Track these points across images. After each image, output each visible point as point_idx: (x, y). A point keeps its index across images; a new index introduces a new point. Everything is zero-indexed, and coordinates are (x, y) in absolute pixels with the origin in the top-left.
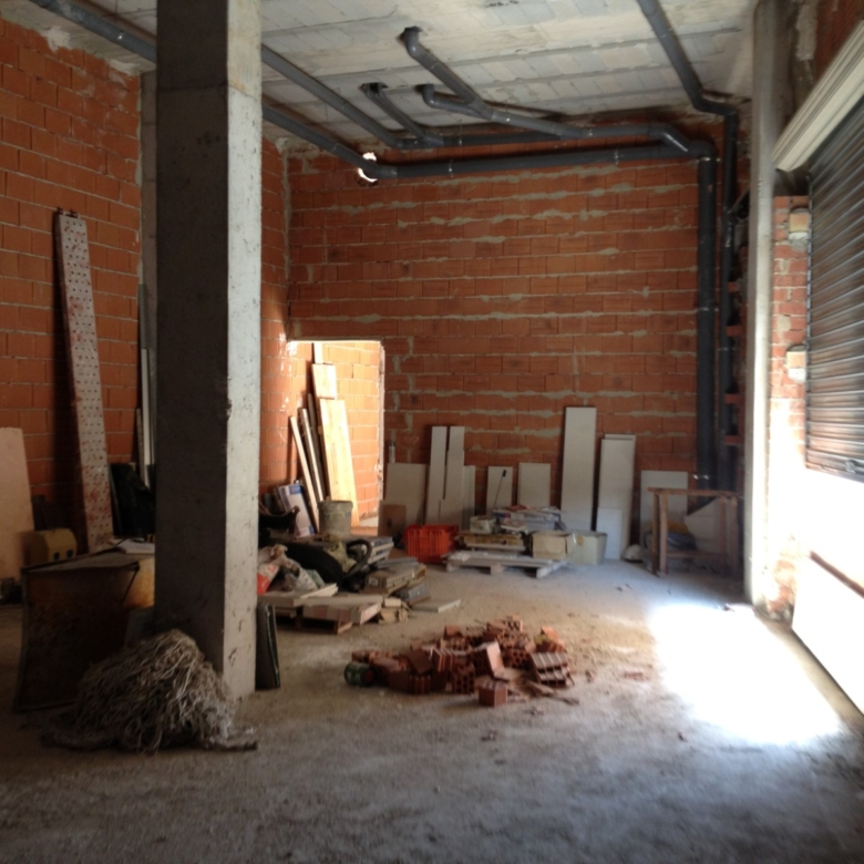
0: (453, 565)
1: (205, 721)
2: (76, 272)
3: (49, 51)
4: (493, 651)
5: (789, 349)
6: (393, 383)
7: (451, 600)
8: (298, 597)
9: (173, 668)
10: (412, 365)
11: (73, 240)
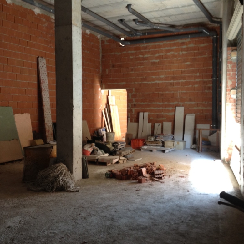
0: (143, 149)
1: (66, 185)
2: (43, 73)
3: (35, 15)
4: (144, 170)
5: (232, 89)
6: (129, 101)
7: (139, 158)
8: (97, 156)
9: (59, 172)
10: (134, 96)
11: (42, 64)
